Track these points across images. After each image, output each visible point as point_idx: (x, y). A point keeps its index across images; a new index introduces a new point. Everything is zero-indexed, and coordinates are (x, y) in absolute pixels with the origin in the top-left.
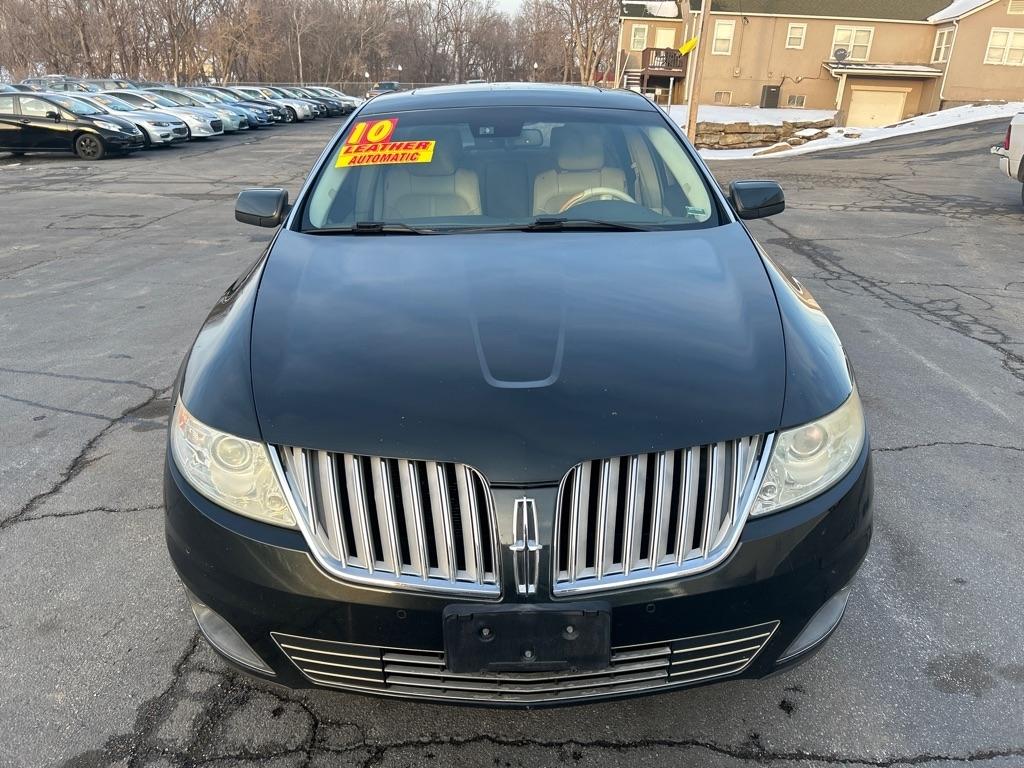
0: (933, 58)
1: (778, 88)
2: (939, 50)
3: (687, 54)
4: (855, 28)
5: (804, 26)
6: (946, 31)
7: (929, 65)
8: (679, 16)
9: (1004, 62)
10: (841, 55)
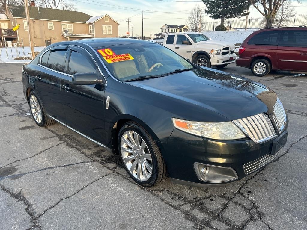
0: (90, 33)
1: (50, 41)
2: (91, 30)
3: (16, 31)
4: (67, 24)
5: (52, 23)
6: (91, 25)
7: (89, 34)
8: (8, 18)
9: (107, 33)
10: (66, 31)
